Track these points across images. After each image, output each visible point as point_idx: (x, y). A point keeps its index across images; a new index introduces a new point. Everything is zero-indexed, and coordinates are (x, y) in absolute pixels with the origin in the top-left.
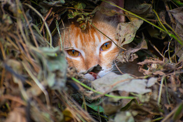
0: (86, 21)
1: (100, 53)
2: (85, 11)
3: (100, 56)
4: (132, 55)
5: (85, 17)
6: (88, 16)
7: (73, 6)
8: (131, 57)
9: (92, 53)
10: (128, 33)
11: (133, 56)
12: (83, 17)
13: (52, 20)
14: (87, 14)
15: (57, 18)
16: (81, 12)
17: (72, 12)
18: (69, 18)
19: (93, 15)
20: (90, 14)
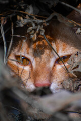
0: (38, 30)
1: (54, 66)
2: (38, 18)
5: (36, 24)
6: (41, 24)
9: (45, 63)
12: (34, 25)
14: (40, 21)
16: (33, 18)
17: (22, 19)
18: (17, 26)
19: (48, 24)
20: (44, 21)
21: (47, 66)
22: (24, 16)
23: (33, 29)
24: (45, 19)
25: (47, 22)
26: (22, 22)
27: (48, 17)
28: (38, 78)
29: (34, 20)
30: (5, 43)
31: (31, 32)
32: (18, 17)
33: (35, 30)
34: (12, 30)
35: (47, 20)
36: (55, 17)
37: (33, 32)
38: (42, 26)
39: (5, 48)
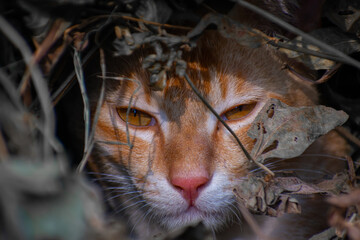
0: (169, 64)
1: (218, 128)
2: (169, 31)
3: (215, 136)
4: (284, 198)
5: (166, 49)
6: (177, 47)
8: (279, 202)
11: (287, 202)
12: (159, 50)
13: (60, 51)
14: (175, 40)
15: (78, 44)
16: (155, 32)
17: (128, 34)
18: (116, 54)
19: (194, 45)
20: (185, 39)
21: (200, 131)
22: (133, 27)
23: (156, 62)
24: (185, 33)
25: (193, 39)
26: (129, 42)
28: (177, 164)
29: (159, 37)
31: (152, 66)
32: (118, 30)
33: (163, 63)
34: (103, 67)
35: (191, 34)
37: (157, 66)
38: (180, 53)
39: (87, 112)
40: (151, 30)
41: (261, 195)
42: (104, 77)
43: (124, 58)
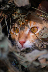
5: (21, 18)
7: (15, 11)
8: (42, 46)
10: (46, 33)
11: (44, 46)
12: (20, 18)
14: (23, 16)
17: (15, 15)
18: (13, 19)
19: (27, 17)
20: (25, 16)
22: (16, 14)
23: (20, 20)
24: (25, 15)
25: (26, 16)
26: (15, 17)
27: (26, 13)
29: (20, 16)
30: (7, 27)
31: (19, 21)
32: (13, 15)
33: (21, 20)
34: (11, 21)
35: (26, 15)
36: (30, 13)
37: (20, 21)
38: (24, 18)
39: (8, 30)
40: (19, 14)
41: (39, 44)
42: (11, 23)
43: (14, 20)
